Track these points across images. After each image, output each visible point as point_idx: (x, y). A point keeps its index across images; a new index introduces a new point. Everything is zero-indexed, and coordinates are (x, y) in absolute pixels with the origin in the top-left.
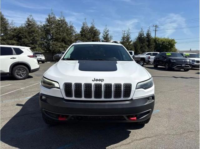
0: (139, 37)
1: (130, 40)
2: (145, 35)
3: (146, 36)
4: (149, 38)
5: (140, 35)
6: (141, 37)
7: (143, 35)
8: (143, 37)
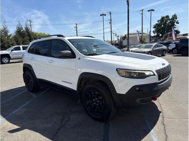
0: (17, 31)
1: (9, 34)
2: (24, 29)
3: (25, 31)
4: (28, 33)
5: (19, 28)
6: (20, 31)
7: (22, 29)
8: (23, 31)
